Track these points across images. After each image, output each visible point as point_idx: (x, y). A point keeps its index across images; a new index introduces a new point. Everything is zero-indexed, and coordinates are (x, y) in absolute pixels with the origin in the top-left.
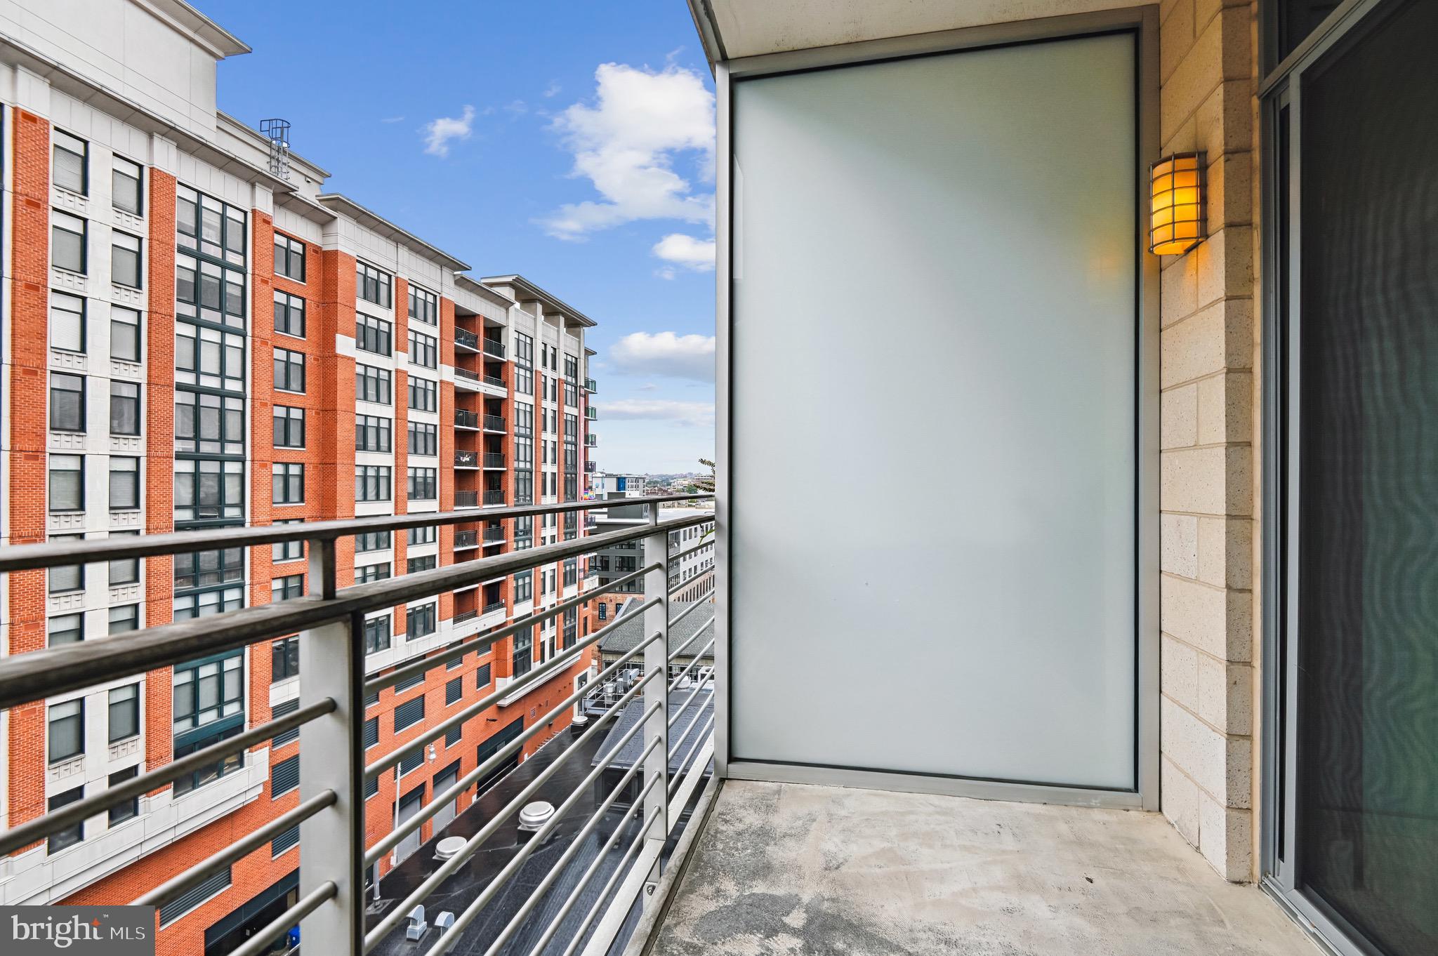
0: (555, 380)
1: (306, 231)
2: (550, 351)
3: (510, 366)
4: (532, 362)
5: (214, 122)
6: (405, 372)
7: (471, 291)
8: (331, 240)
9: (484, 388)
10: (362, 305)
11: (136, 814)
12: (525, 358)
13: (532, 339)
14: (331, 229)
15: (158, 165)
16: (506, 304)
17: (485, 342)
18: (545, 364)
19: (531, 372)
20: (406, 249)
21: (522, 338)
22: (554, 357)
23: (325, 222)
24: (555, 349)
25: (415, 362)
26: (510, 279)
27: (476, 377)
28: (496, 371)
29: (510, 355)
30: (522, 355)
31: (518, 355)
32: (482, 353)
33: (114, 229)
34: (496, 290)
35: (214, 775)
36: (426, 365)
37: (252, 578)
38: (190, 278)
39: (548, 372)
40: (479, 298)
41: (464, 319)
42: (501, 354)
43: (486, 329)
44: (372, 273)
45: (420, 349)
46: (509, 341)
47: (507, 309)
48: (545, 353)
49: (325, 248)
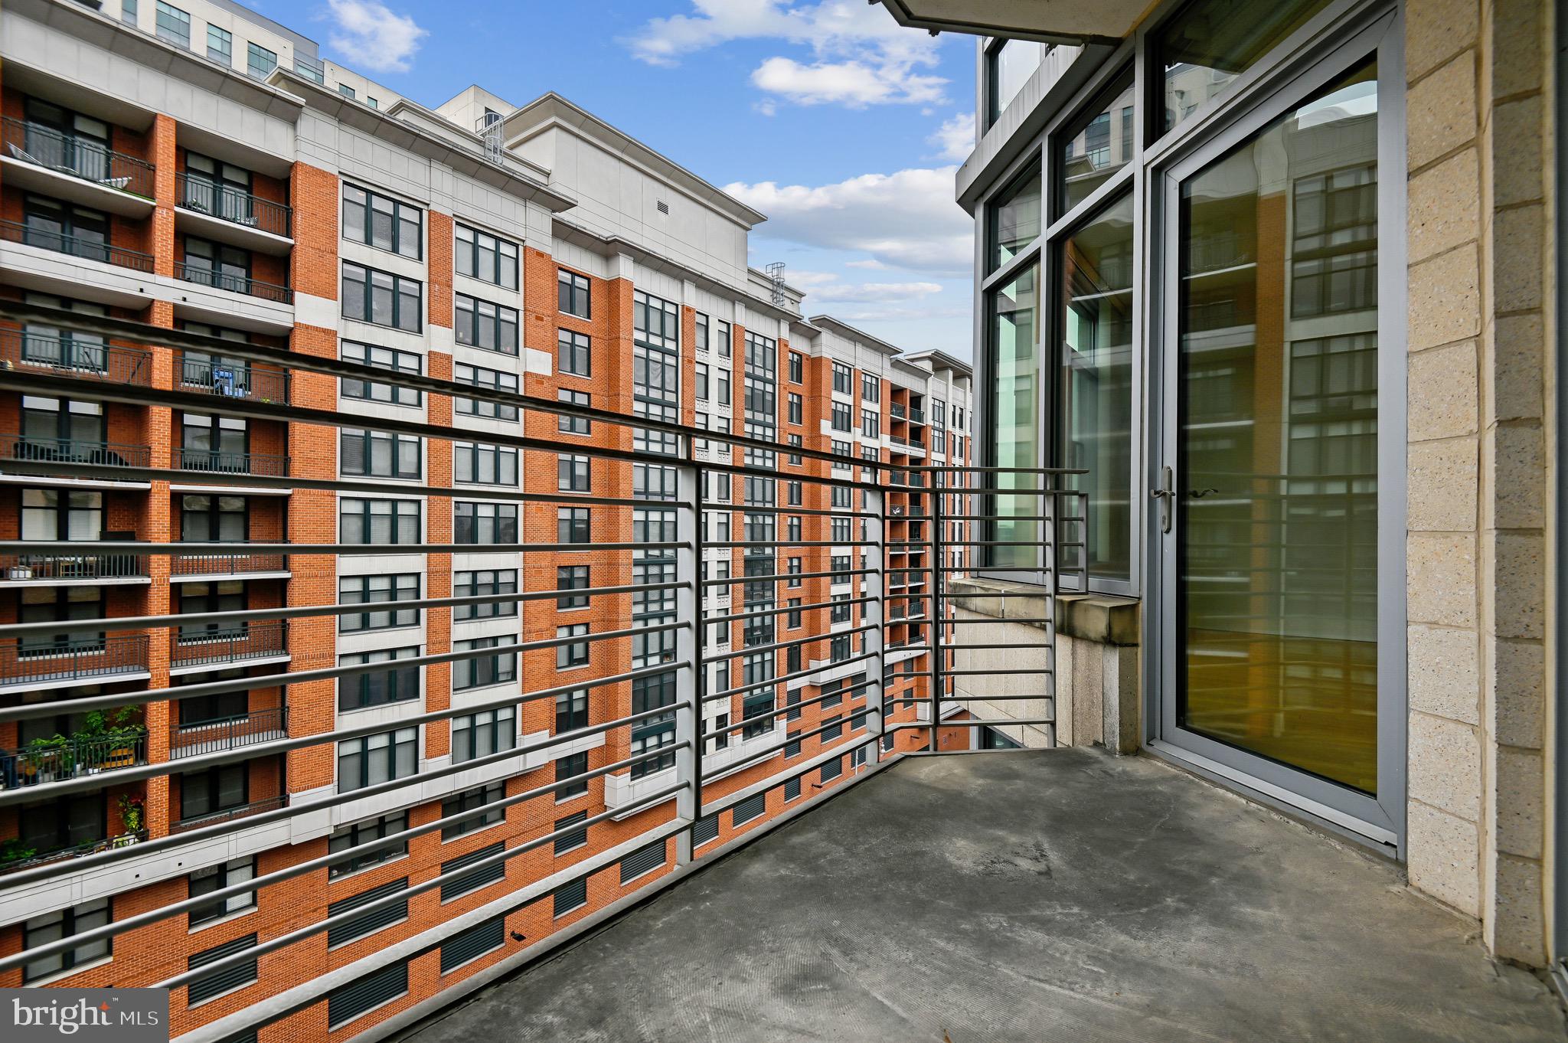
0: (961, 438)
1: (800, 345)
2: (958, 412)
3: (929, 429)
4: (944, 424)
5: (745, 276)
6: (859, 443)
7: (901, 370)
8: (817, 349)
9: (909, 451)
10: (836, 396)
11: (726, 746)
12: (939, 421)
13: (944, 403)
14: (817, 341)
15: (738, 322)
16: (924, 375)
17: (911, 411)
18: (954, 424)
19: (943, 433)
20: (860, 345)
21: (937, 403)
22: (961, 416)
23: (812, 335)
24: (962, 409)
25: (865, 434)
26: (929, 354)
27: (904, 442)
28: (917, 435)
29: (928, 420)
30: (937, 419)
31: (933, 419)
32: (908, 421)
33: (719, 369)
34: (919, 364)
35: (758, 732)
36: (871, 436)
37: (778, 597)
38: (749, 394)
39: (957, 432)
40: (907, 374)
41: (897, 392)
42: (920, 419)
43: (911, 398)
44: (840, 369)
45: (868, 422)
46: (927, 406)
47: (926, 380)
48: (954, 413)
49: (813, 356)
